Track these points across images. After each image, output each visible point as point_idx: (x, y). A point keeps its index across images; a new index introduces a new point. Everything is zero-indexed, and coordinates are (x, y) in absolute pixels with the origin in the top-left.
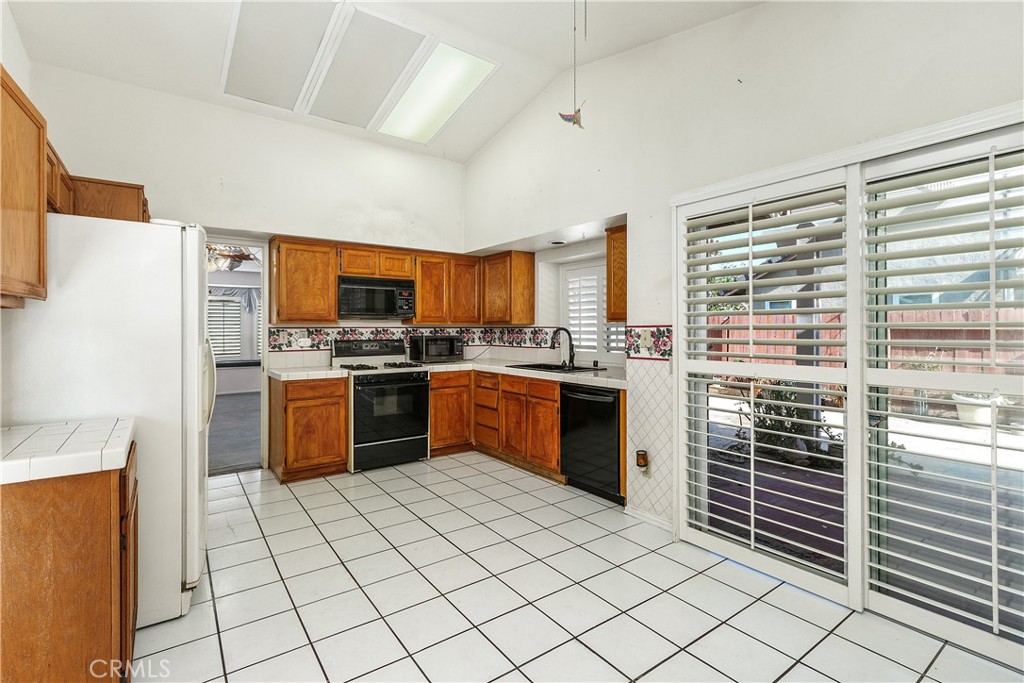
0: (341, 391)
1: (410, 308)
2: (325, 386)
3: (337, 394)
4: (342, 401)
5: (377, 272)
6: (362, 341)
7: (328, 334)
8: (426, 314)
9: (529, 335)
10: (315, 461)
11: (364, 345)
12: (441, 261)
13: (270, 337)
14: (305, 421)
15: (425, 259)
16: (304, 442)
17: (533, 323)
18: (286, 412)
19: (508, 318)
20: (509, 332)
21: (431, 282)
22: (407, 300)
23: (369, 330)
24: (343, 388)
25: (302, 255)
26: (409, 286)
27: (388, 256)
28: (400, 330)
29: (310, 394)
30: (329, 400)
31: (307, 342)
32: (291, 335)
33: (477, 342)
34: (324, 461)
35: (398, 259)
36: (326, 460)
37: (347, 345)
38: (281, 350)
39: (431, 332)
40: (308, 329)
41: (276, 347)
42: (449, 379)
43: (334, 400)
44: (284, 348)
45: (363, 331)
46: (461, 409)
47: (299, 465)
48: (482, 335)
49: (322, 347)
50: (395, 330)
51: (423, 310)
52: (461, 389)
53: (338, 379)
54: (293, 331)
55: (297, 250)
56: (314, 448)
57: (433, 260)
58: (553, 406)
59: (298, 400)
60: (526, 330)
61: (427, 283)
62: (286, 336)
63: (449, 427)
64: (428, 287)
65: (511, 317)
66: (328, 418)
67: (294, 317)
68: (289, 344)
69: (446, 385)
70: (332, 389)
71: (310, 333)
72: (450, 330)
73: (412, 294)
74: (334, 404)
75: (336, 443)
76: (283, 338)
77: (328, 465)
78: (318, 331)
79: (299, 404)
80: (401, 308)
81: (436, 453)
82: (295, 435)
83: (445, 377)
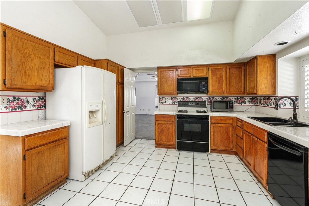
0: (173, 120)
1: (206, 89)
2: (168, 117)
3: (172, 120)
4: (173, 123)
5: (192, 75)
6: (190, 102)
7: (178, 99)
8: (214, 91)
9: (273, 101)
10: (164, 143)
11: (189, 103)
12: (221, 67)
13: (160, 100)
14: (161, 128)
15: (213, 68)
16: (161, 135)
17: (275, 94)
18: (155, 124)
19: (255, 92)
20: (263, 99)
21: (217, 77)
22: (204, 85)
23: (193, 98)
24: (174, 119)
25: (165, 72)
26: (205, 80)
27: (196, 68)
28: (206, 98)
29: (162, 119)
30: (169, 122)
31: (171, 102)
32: (166, 99)
33: (247, 103)
34: (167, 143)
35: (201, 69)
36: (168, 143)
37: (183, 103)
38: (163, 104)
39: (221, 99)
40: (171, 97)
41: (162, 103)
42: (221, 120)
43: (171, 122)
44: (164, 103)
45: (191, 98)
46: (228, 134)
47: (159, 142)
48: (250, 100)
49: (176, 103)
50: (204, 98)
51: (212, 89)
52: (228, 125)
53: (172, 115)
54: (166, 98)
55: (163, 71)
56: (164, 138)
57: (217, 67)
58: (264, 145)
59: (160, 121)
60: (272, 98)
61: (215, 78)
62: (165, 100)
63: (221, 141)
64: (215, 79)
65: (257, 90)
66: (168, 129)
67: (163, 93)
68: (166, 102)
69: (219, 122)
70: (170, 118)
71: (172, 98)
72: (231, 98)
73: (207, 83)
74: (171, 124)
75: (171, 138)
76: (163, 100)
77: (170, 145)
78: (174, 98)
79: (159, 122)
80: (202, 89)
81: (213, 151)
82: (158, 132)
83: (219, 119)
